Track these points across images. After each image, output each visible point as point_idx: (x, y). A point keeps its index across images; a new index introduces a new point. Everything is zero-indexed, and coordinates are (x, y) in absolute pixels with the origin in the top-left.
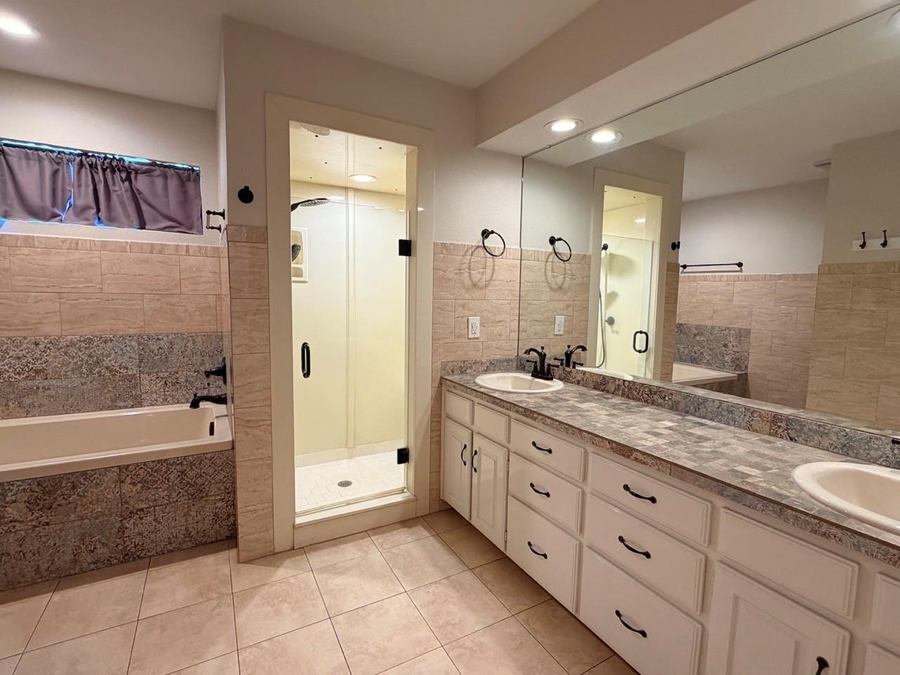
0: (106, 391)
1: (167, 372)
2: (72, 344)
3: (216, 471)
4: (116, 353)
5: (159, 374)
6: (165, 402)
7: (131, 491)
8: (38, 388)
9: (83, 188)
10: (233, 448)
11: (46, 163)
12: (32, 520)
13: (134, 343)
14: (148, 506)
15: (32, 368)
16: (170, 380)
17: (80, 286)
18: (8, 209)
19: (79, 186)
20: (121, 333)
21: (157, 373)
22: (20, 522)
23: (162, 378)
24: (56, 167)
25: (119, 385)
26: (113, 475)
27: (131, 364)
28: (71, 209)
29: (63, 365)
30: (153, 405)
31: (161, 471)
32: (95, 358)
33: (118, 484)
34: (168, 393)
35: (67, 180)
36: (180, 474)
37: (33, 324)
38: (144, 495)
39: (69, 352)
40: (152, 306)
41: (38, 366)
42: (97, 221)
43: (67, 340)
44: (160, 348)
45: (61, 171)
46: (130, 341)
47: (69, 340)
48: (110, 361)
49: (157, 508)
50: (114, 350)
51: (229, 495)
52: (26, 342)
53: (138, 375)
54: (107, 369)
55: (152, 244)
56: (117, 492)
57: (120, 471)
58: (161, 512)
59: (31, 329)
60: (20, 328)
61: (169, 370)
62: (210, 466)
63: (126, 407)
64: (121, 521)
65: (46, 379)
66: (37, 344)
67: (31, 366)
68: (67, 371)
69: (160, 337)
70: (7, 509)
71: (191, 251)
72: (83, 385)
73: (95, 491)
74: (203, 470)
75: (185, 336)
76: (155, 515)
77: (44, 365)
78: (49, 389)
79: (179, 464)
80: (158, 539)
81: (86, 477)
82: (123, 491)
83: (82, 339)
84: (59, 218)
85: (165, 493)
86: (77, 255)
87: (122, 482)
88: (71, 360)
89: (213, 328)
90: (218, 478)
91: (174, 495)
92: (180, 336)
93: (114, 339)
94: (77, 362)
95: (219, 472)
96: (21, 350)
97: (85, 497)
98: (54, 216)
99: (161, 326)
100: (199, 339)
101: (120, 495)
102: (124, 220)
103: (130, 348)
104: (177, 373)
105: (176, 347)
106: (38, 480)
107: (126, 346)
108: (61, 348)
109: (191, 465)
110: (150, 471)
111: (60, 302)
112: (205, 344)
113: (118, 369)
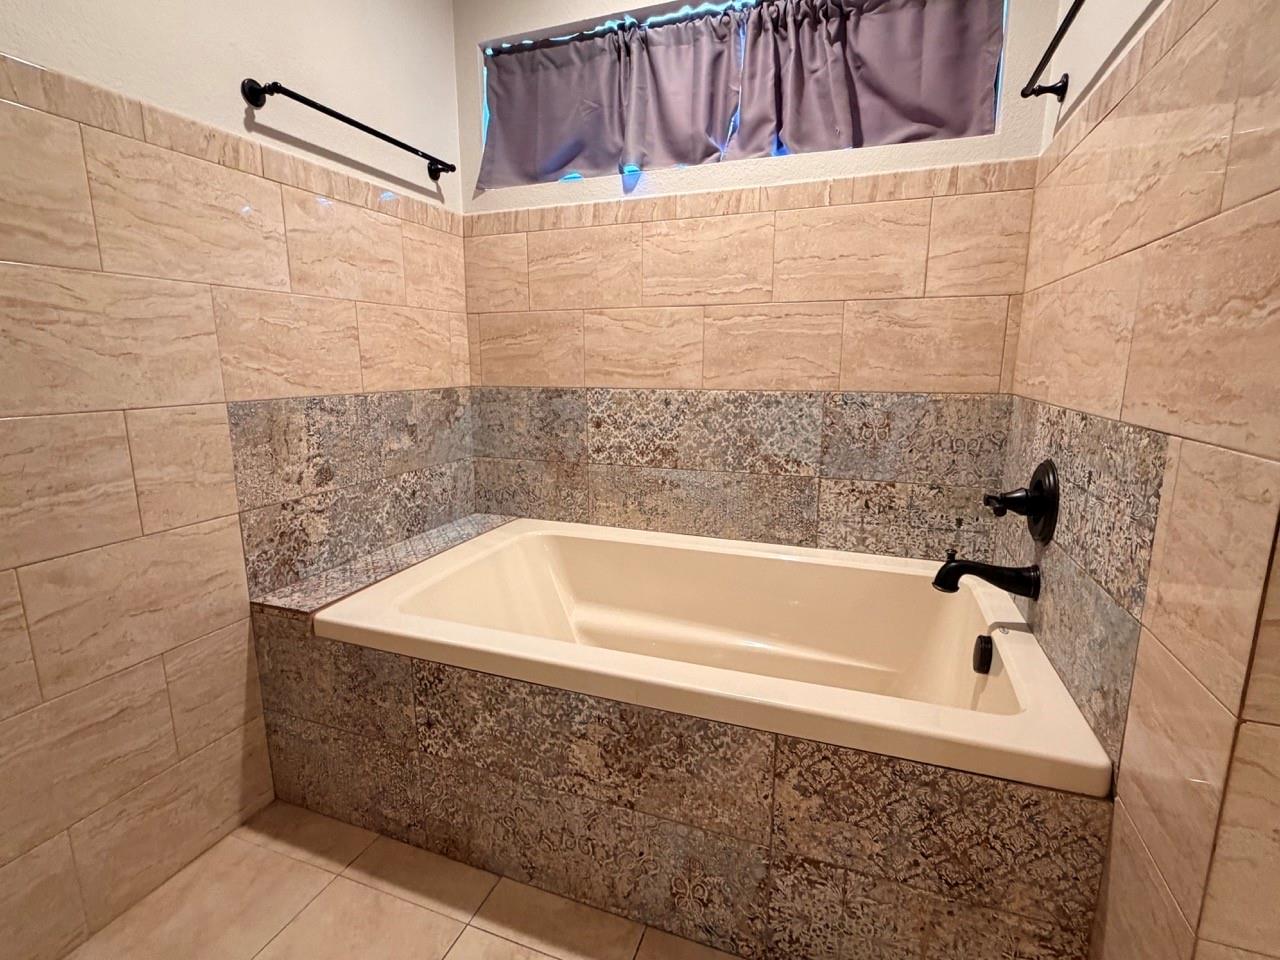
0: (759, 504)
1: (871, 480)
2: (715, 406)
3: (1038, 845)
4: (782, 429)
5: (857, 483)
6: (861, 546)
7: (796, 808)
8: (664, 482)
9: (757, 81)
10: (1110, 796)
11: (705, 40)
12: (607, 786)
13: (816, 412)
14: (829, 860)
15: (659, 447)
16: (876, 499)
17: (737, 290)
18: (646, 152)
19: (752, 76)
20: (795, 387)
21: (852, 479)
22: (592, 781)
23: (860, 492)
24: (719, 47)
25: (782, 495)
26: (760, 751)
27: (806, 455)
28: (735, 135)
29: (701, 445)
30: (837, 548)
31: (874, 783)
32: (748, 437)
33: (770, 777)
34: (869, 528)
35: (734, 72)
36: (926, 813)
37: (666, 366)
38: (823, 829)
39: (710, 420)
40: (860, 329)
41: (666, 443)
42: (775, 146)
43: (708, 398)
44: (864, 424)
45: (726, 54)
46: (810, 405)
47: (712, 397)
48: (772, 444)
49: (852, 875)
50: (781, 423)
51: (1066, 936)
52: (653, 398)
53: (817, 480)
54: (765, 460)
55: (876, 178)
56: (766, 797)
57: (777, 746)
58: (860, 892)
59: (662, 375)
60: (648, 372)
61: (879, 477)
62: (1020, 824)
63: (789, 542)
64: (767, 867)
65: (676, 467)
66: (667, 403)
67: (658, 442)
68: (706, 457)
69: (868, 400)
70: (573, 746)
71: (961, 182)
72: (725, 486)
73: (721, 773)
74: (994, 830)
75: (920, 401)
76: (845, 891)
77: (674, 443)
78: (678, 486)
79: (926, 784)
80: (843, 953)
81: (705, 733)
82: (779, 799)
83: (732, 397)
84: (716, 155)
85: (878, 848)
86: (737, 224)
87: (778, 775)
88: (711, 437)
89: (991, 383)
90: (1041, 870)
91: (901, 862)
92: (908, 397)
93: (783, 400)
94: (719, 442)
95: (1047, 855)
96: (647, 413)
97: (702, 780)
98: (709, 151)
99: (875, 375)
100: (953, 409)
101: (771, 807)
102: (822, 135)
103: (809, 420)
104: (893, 486)
105: (898, 424)
106: (623, 707)
107: (800, 416)
108: (700, 412)
109: (963, 799)
110: (847, 772)
111: (704, 324)
112: (964, 422)
113: (783, 462)
